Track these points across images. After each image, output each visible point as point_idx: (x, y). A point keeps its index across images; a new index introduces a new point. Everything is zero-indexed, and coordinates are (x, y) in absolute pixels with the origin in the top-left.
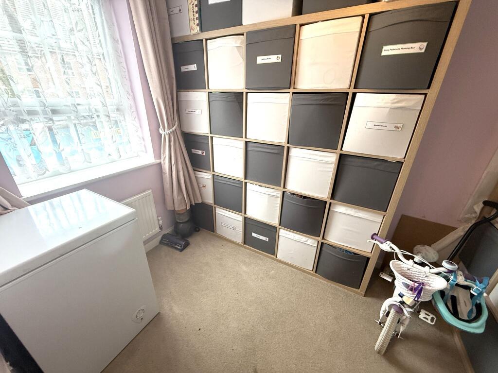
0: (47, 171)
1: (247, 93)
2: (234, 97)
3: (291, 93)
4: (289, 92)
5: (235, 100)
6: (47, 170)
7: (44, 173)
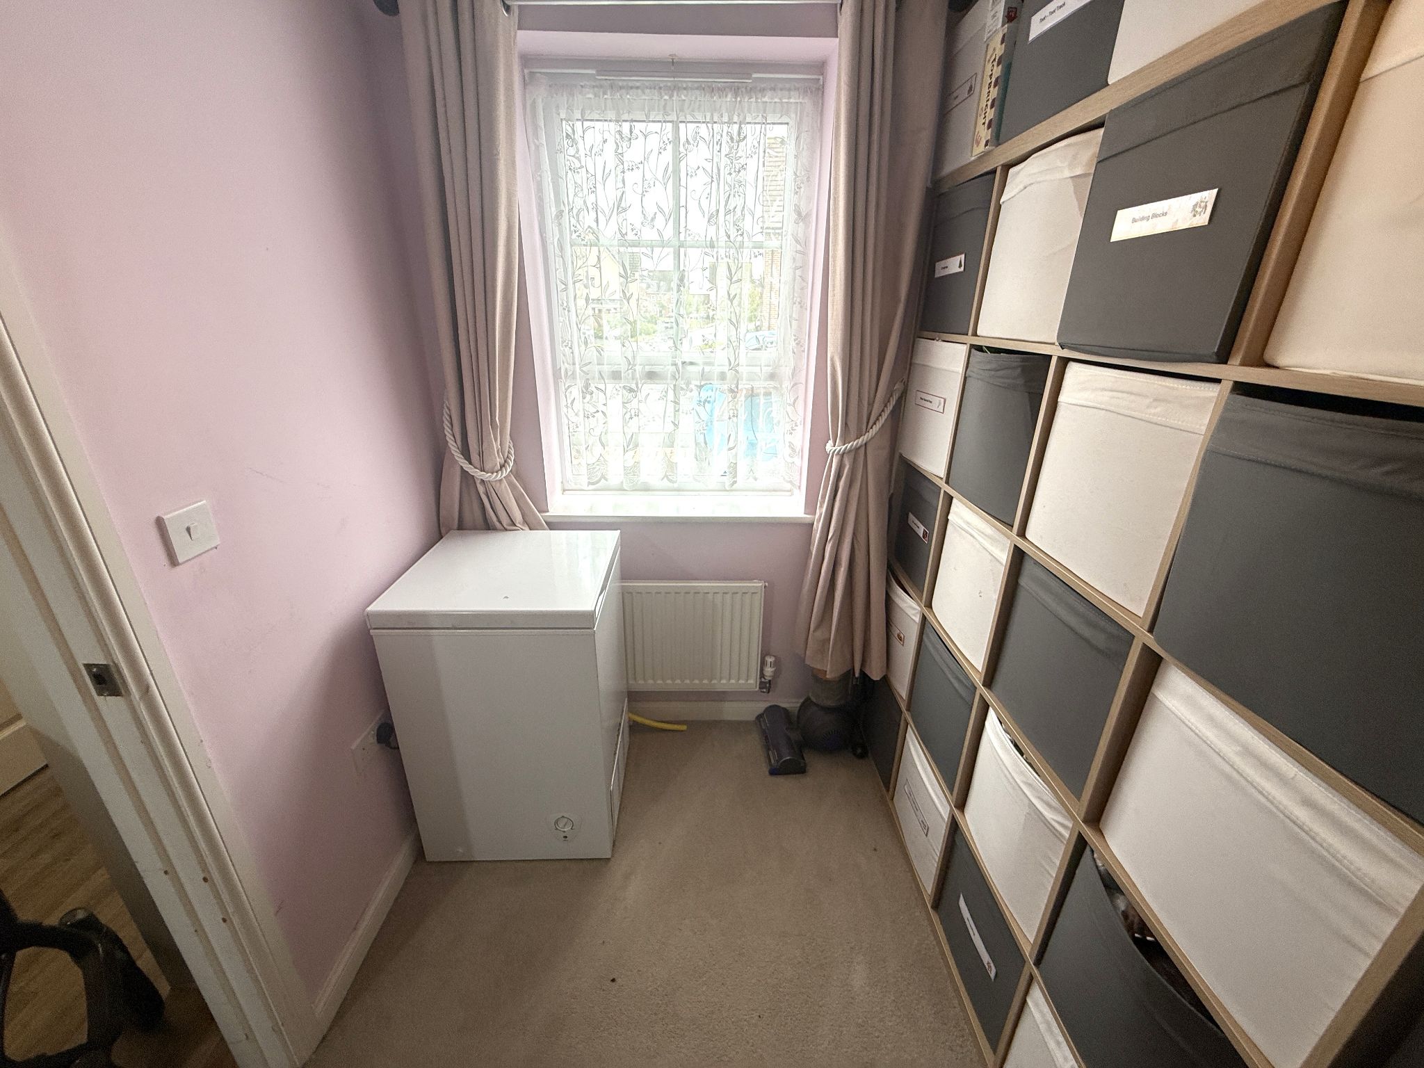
0: (603, 479)
1: (1064, 362)
2: (1019, 370)
3: (1227, 386)
4: (1218, 381)
5: (1020, 381)
6: (603, 477)
7: (598, 482)
